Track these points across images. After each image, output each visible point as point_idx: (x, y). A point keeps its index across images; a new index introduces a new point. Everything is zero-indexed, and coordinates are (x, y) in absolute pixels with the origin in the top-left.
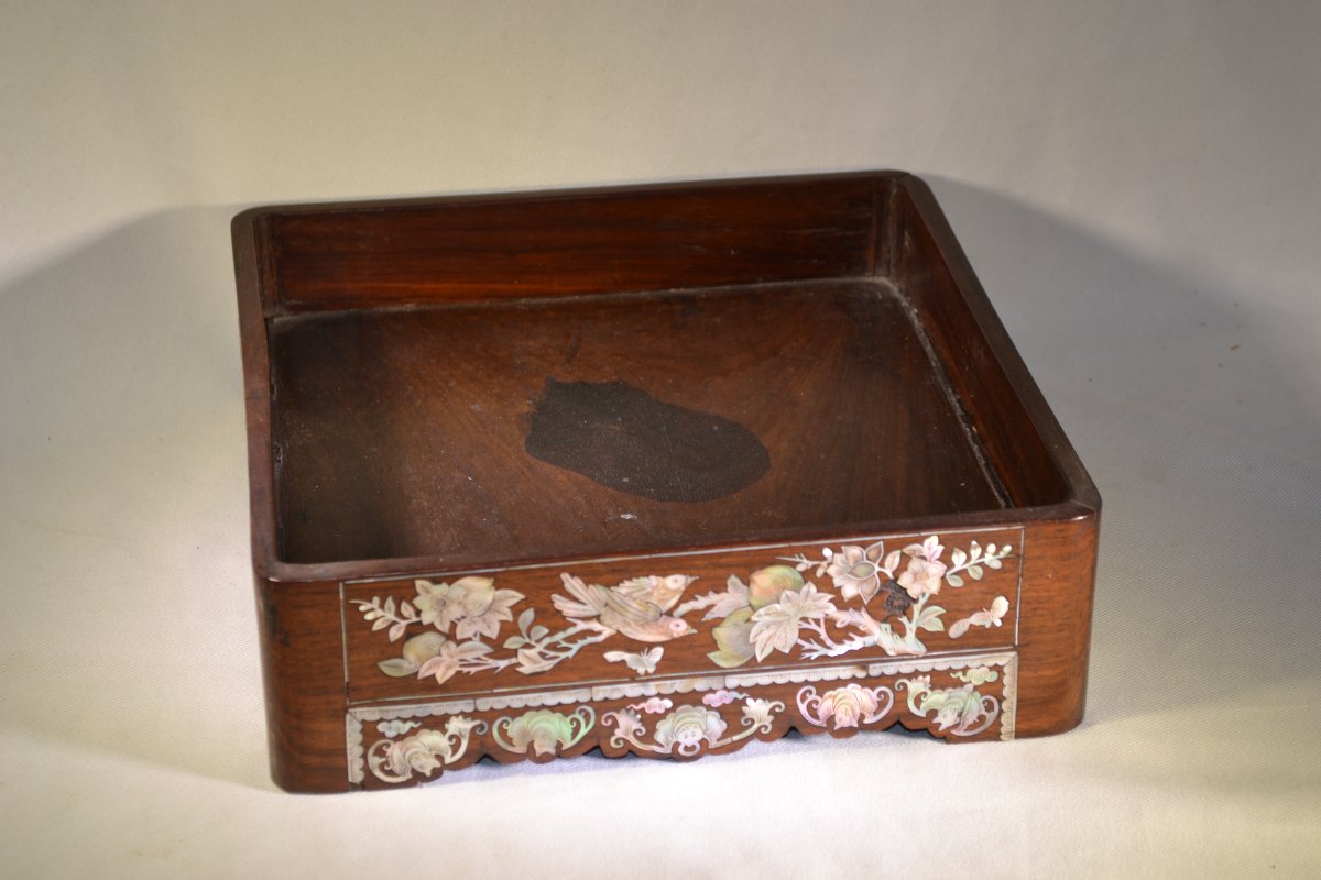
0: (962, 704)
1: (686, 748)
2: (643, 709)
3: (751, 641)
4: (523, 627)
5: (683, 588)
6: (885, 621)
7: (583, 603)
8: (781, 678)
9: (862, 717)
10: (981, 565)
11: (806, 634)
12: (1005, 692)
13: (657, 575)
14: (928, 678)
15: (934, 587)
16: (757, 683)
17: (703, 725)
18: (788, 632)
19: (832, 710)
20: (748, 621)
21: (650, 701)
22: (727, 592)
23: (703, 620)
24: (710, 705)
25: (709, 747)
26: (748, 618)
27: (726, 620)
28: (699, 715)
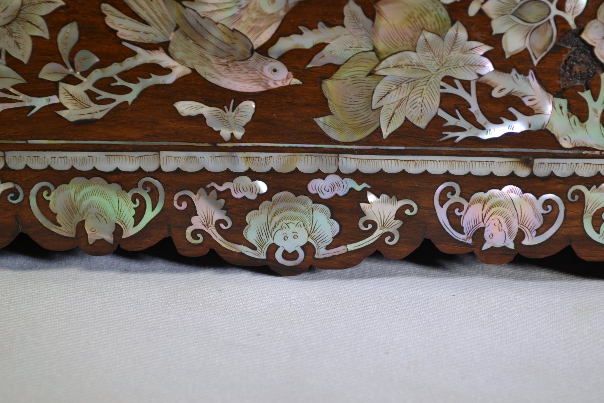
1: (285, 255)
2: (228, 190)
3: (375, 105)
4: (64, 50)
5: (282, 14)
6: (557, 93)
7: (145, 22)
8: (415, 165)
9: (521, 235)
11: (450, 103)
16: (382, 169)
17: (308, 223)
18: (426, 96)
19: (481, 220)
20: (371, 73)
21: (238, 180)
22: (343, 26)
23: (309, 66)
24: (317, 194)
25: (316, 256)
26: (371, 69)
27: (341, 69)
28: (303, 208)
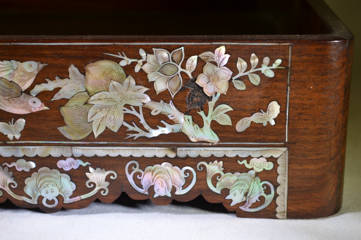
0: (247, 187)
1: (48, 202)
2: (14, 167)
3: (89, 120)
5: (36, 72)
6: (186, 113)
8: (113, 152)
9: (174, 190)
10: (259, 73)
11: (130, 118)
12: (279, 180)
13: (17, 60)
14: (221, 163)
15: (223, 88)
16: (96, 155)
17: (58, 184)
18: (116, 115)
19: (152, 181)
20: (86, 103)
21: (19, 161)
22: (69, 78)
23: (53, 100)
24: (62, 168)
25: (64, 202)
26: (86, 101)
27: (70, 101)
28: (55, 176)
